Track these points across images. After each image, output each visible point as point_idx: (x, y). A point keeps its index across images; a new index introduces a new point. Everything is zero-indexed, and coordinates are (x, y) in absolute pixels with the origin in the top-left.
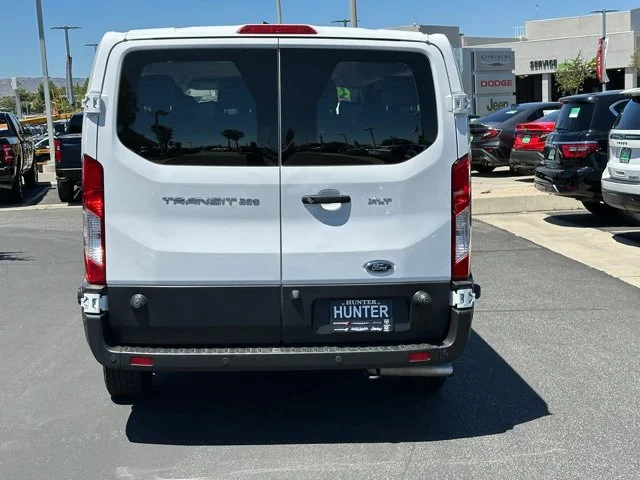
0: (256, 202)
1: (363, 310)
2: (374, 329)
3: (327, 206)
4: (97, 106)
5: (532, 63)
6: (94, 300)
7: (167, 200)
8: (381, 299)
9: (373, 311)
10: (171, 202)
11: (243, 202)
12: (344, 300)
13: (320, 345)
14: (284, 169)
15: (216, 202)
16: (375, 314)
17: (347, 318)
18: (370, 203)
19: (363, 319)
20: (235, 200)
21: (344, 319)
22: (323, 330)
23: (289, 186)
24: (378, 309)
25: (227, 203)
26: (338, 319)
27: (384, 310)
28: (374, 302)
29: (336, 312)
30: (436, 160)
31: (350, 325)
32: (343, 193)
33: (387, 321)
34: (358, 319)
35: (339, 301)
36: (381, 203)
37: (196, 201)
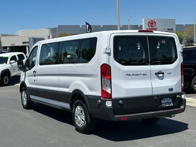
1: (167, 100)
2: (170, 105)
3: (160, 75)
4: (110, 50)
5: (23, 42)
6: (110, 103)
7: (127, 75)
8: (170, 98)
10: (128, 75)
11: (143, 75)
13: (159, 110)
15: (137, 75)
16: (169, 101)
18: (168, 74)
19: (167, 103)
20: (141, 74)
21: (164, 103)
22: (160, 106)
25: (140, 75)
26: (163, 103)
27: (171, 100)
29: (162, 101)
31: (165, 105)
32: (163, 72)
33: (172, 103)
34: (166, 103)
35: (163, 99)
36: (170, 74)
37: (133, 75)
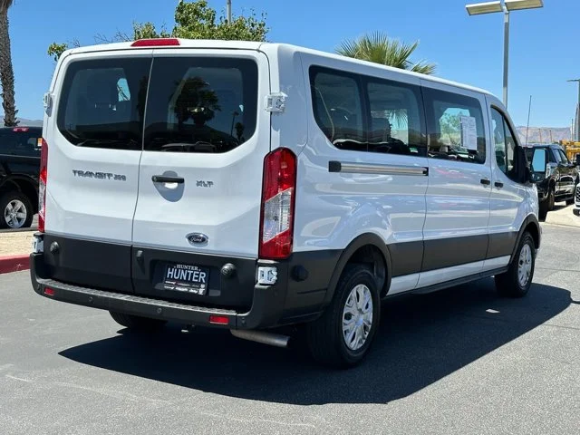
0: (124, 178)
1: (188, 274)
2: (192, 291)
3: (169, 184)
6: (35, 243)
7: (75, 172)
8: (202, 268)
9: (194, 276)
10: (77, 174)
11: (117, 177)
12: (175, 263)
14: (145, 153)
15: (100, 175)
16: (196, 278)
17: (176, 280)
18: (198, 185)
19: (186, 281)
20: (112, 175)
21: (173, 280)
22: (158, 287)
23: (145, 167)
24: (198, 275)
25: (107, 177)
26: (170, 279)
27: (203, 276)
28: (196, 268)
29: (169, 273)
30: (250, 151)
31: (176, 285)
32: (180, 176)
33: (203, 286)
34: (182, 281)
35: (172, 264)
36: (205, 185)
37: (90, 174)
